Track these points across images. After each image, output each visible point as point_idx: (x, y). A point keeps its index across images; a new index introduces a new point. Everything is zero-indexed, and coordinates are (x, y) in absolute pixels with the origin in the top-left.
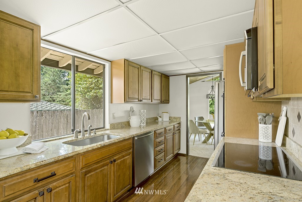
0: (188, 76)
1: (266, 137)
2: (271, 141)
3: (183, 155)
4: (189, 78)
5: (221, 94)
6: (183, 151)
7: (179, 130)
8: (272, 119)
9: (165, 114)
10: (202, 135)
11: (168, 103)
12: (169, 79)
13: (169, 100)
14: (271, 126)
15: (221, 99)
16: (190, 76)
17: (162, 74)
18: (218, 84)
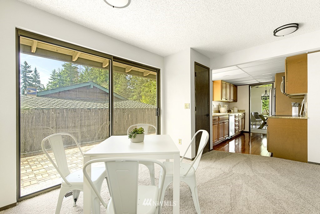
0: (250, 85)
1: (296, 112)
2: (298, 114)
3: (247, 132)
4: (251, 87)
5: (274, 95)
6: (247, 129)
7: (244, 117)
8: (298, 105)
9: (235, 108)
10: (257, 126)
11: (237, 102)
12: (237, 87)
13: (237, 100)
14: (298, 107)
15: (274, 98)
16: (251, 86)
17: (234, 85)
18: (272, 90)
